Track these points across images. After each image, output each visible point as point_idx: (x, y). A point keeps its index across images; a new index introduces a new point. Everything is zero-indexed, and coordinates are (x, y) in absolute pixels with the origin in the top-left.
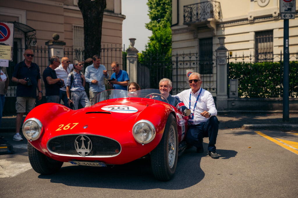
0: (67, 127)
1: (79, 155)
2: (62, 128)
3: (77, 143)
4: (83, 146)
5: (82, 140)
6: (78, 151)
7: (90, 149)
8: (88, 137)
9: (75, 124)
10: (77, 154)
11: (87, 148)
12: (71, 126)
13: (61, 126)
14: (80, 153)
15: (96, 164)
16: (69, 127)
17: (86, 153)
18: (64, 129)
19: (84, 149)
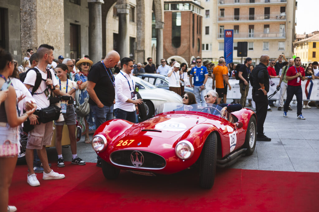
0: (125, 144)
1: (134, 166)
2: (121, 144)
3: (133, 156)
4: (137, 159)
5: (136, 155)
6: (134, 163)
7: (142, 162)
8: (140, 152)
9: (131, 141)
10: (132, 165)
11: (140, 161)
12: (129, 142)
13: (121, 142)
14: (135, 165)
15: (148, 174)
16: (127, 143)
17: (139, 165)
18: (123, 145)
19: (138, 161)
